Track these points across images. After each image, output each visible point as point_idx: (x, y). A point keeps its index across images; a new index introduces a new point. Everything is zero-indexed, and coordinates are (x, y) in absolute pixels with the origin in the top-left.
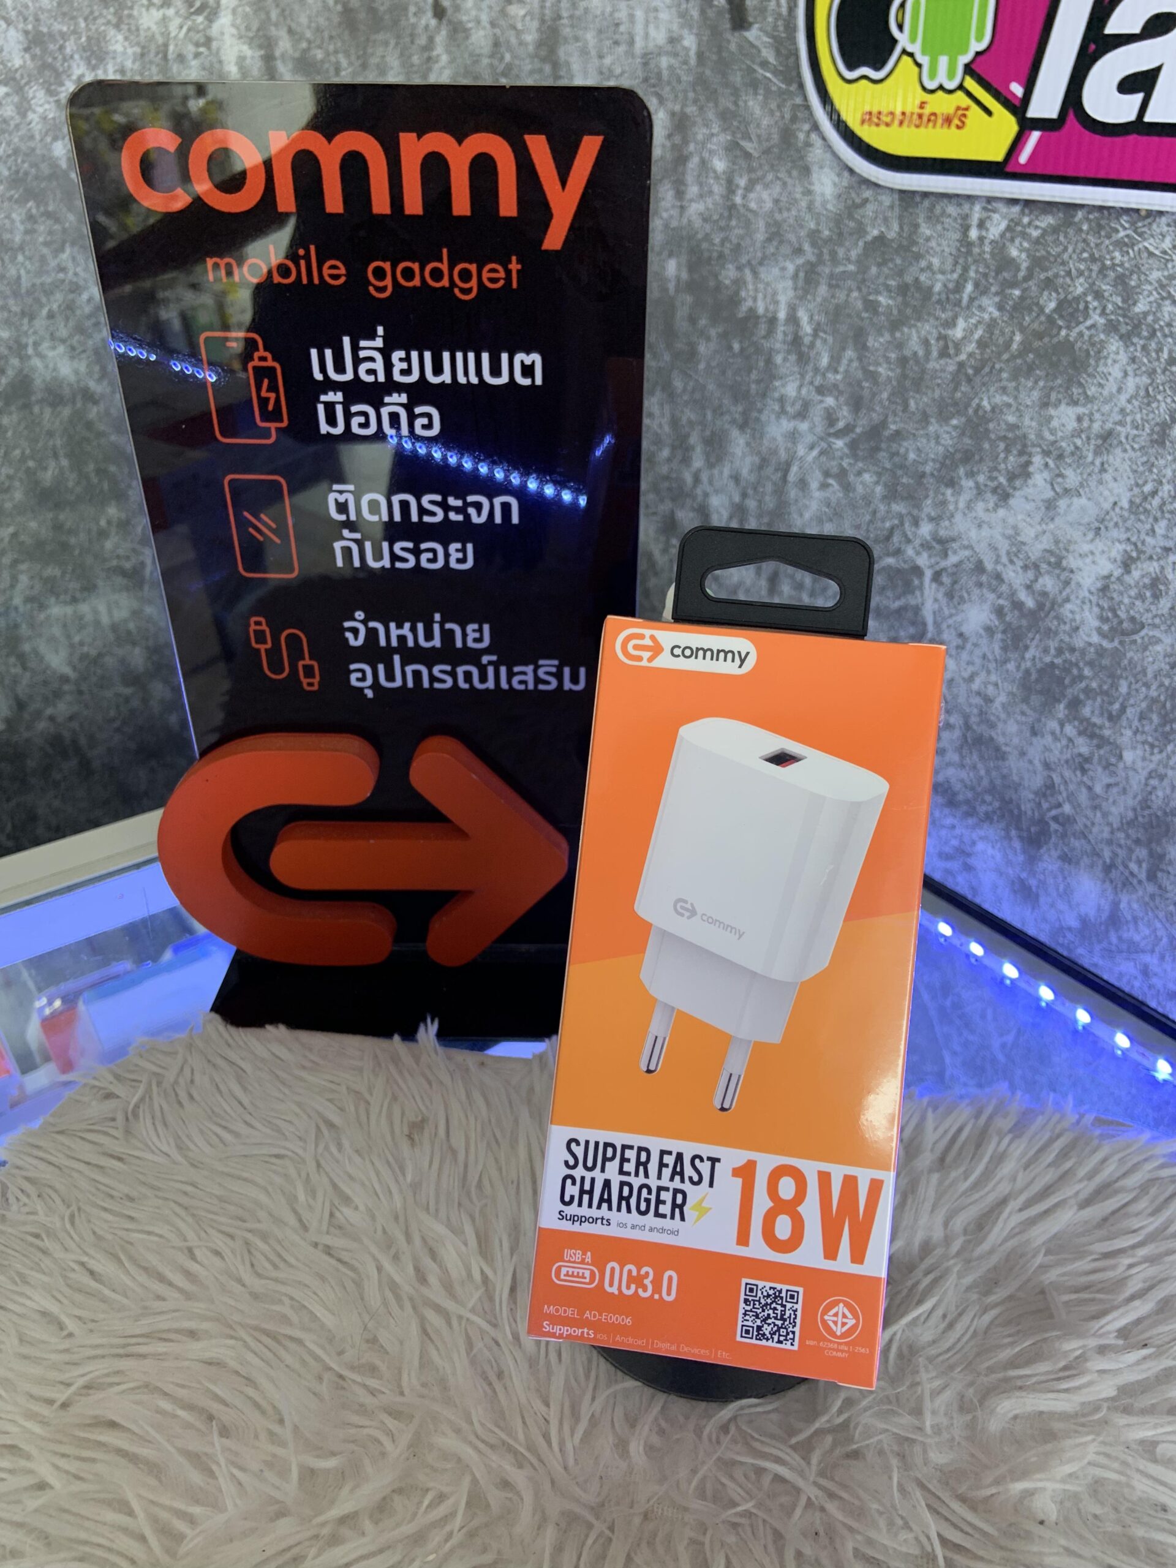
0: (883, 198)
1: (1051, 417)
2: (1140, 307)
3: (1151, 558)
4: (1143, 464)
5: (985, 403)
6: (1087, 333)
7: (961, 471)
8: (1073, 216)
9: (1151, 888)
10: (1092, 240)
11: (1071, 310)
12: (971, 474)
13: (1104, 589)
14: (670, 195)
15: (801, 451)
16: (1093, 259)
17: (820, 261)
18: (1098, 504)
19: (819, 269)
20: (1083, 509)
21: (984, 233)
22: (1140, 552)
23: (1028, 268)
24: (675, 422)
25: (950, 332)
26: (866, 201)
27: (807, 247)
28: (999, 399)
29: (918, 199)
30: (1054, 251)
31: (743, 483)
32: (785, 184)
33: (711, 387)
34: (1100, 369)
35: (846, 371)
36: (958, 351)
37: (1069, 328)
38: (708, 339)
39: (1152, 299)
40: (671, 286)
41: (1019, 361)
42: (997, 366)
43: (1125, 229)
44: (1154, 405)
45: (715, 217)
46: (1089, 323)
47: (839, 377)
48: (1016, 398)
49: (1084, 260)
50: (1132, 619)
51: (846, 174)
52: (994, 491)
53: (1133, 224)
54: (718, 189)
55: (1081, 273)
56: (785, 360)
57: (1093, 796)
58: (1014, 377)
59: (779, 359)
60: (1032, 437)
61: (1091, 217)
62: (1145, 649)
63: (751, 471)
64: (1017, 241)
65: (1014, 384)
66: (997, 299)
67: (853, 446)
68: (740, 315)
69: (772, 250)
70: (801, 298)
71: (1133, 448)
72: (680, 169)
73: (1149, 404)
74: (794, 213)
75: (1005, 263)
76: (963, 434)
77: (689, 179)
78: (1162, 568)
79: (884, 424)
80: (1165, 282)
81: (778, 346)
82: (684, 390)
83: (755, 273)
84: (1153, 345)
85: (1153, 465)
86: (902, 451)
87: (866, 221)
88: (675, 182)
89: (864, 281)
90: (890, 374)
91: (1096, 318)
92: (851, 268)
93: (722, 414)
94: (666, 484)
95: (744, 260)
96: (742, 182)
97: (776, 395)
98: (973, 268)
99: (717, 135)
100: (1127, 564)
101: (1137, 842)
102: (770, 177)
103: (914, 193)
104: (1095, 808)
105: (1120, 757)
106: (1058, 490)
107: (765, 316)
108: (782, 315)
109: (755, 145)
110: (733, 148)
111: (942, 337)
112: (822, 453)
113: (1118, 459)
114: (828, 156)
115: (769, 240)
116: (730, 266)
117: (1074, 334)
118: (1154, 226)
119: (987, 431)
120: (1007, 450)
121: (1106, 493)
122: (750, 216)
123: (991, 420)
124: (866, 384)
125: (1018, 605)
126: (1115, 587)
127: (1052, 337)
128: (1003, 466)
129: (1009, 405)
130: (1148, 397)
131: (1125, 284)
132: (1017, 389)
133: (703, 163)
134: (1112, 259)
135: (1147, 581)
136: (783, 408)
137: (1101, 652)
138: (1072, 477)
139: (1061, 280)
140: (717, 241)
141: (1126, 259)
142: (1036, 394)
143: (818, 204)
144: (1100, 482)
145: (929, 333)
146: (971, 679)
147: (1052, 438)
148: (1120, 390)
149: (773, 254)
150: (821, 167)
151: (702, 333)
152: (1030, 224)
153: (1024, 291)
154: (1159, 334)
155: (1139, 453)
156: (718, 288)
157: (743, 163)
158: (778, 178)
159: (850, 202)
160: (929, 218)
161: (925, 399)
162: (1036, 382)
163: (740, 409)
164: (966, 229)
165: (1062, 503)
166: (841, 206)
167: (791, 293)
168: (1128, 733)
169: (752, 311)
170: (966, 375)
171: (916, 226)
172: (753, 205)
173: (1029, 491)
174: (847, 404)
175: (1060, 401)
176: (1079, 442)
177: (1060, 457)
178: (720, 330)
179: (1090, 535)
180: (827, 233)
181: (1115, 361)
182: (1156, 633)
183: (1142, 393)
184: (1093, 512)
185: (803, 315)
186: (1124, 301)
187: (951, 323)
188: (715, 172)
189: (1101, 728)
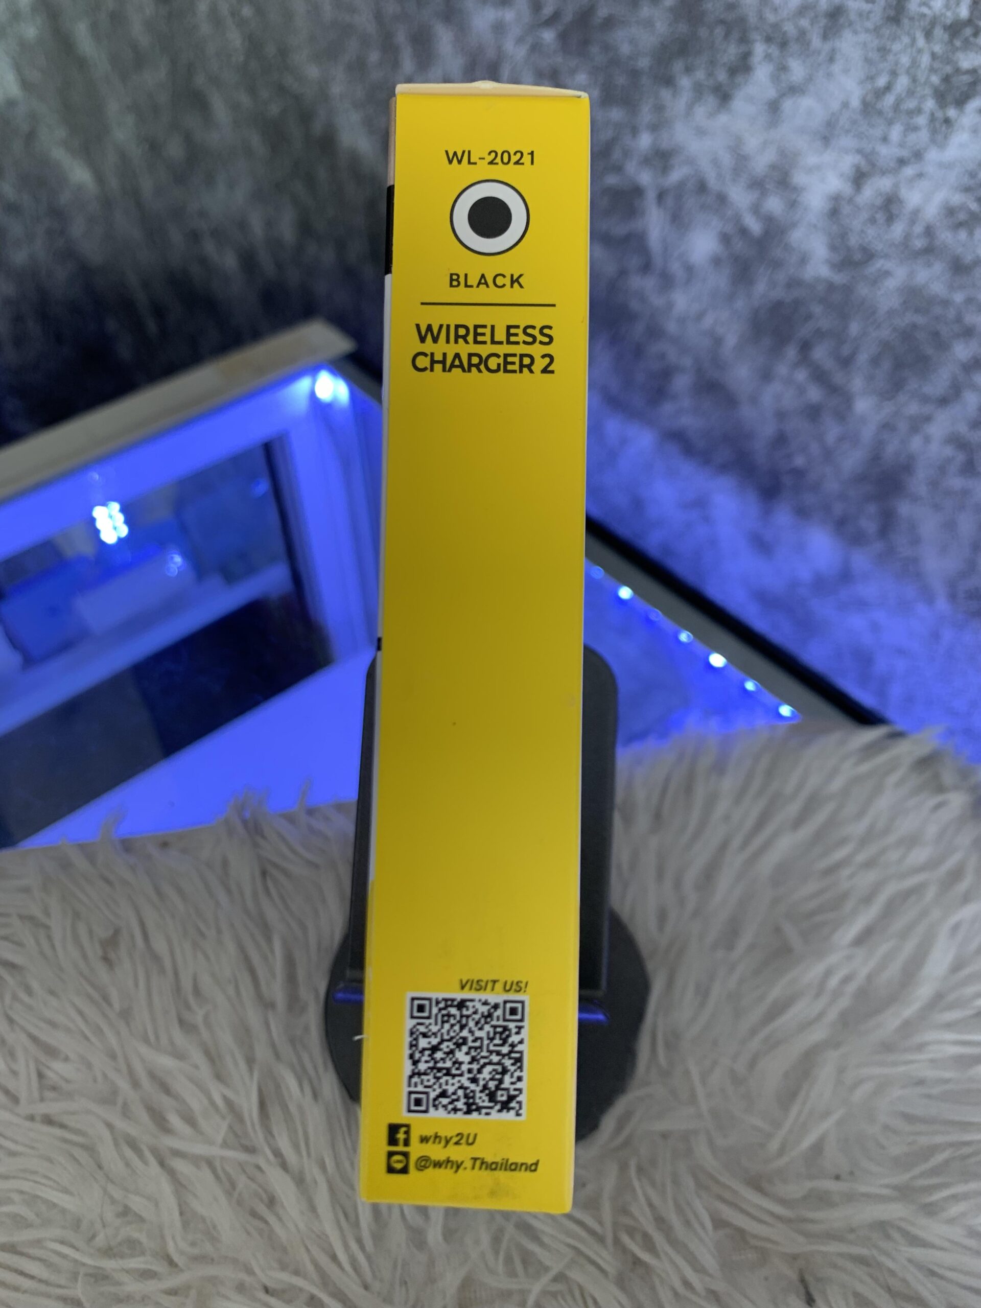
3: (883, 173)
4: (879, 50)
7: (678, 66)
12: (688, 70)
13: (834, 213)
15: (509, 47)
18: (826, 105)
20: (810, 112)
22: (873, 165)
50: (863, 249)
52: (714, 90)
60: (752, 19)
62: (876, 283)
67: (563, 38)
71: (867, 31)
76: (676, 18)
78: (896, 186)
79: (592, 8)
85: (888, 52)
86: (614, 42)
100: (859, 178)
101: (869, 498)
105: (851, 407)
106: (782, 86)
113: (850, 44)
119: (703, 13)
120: (727, 36)
121: (836, 90)
125: (744, 232)
126: (846, 210)
128: (722, 59)
135: (879, 202)
137: (831, 287)
138: (797, 70)
144: (829, 75)
146: (700, 316)
155: (871, 36)
165: (788, 105)
168: (859, 380)
176: (804, 23)
177: (784, 44)
179: (818, 144)
182: (888, 265)
184: (821, 115)
189: (832, 373)
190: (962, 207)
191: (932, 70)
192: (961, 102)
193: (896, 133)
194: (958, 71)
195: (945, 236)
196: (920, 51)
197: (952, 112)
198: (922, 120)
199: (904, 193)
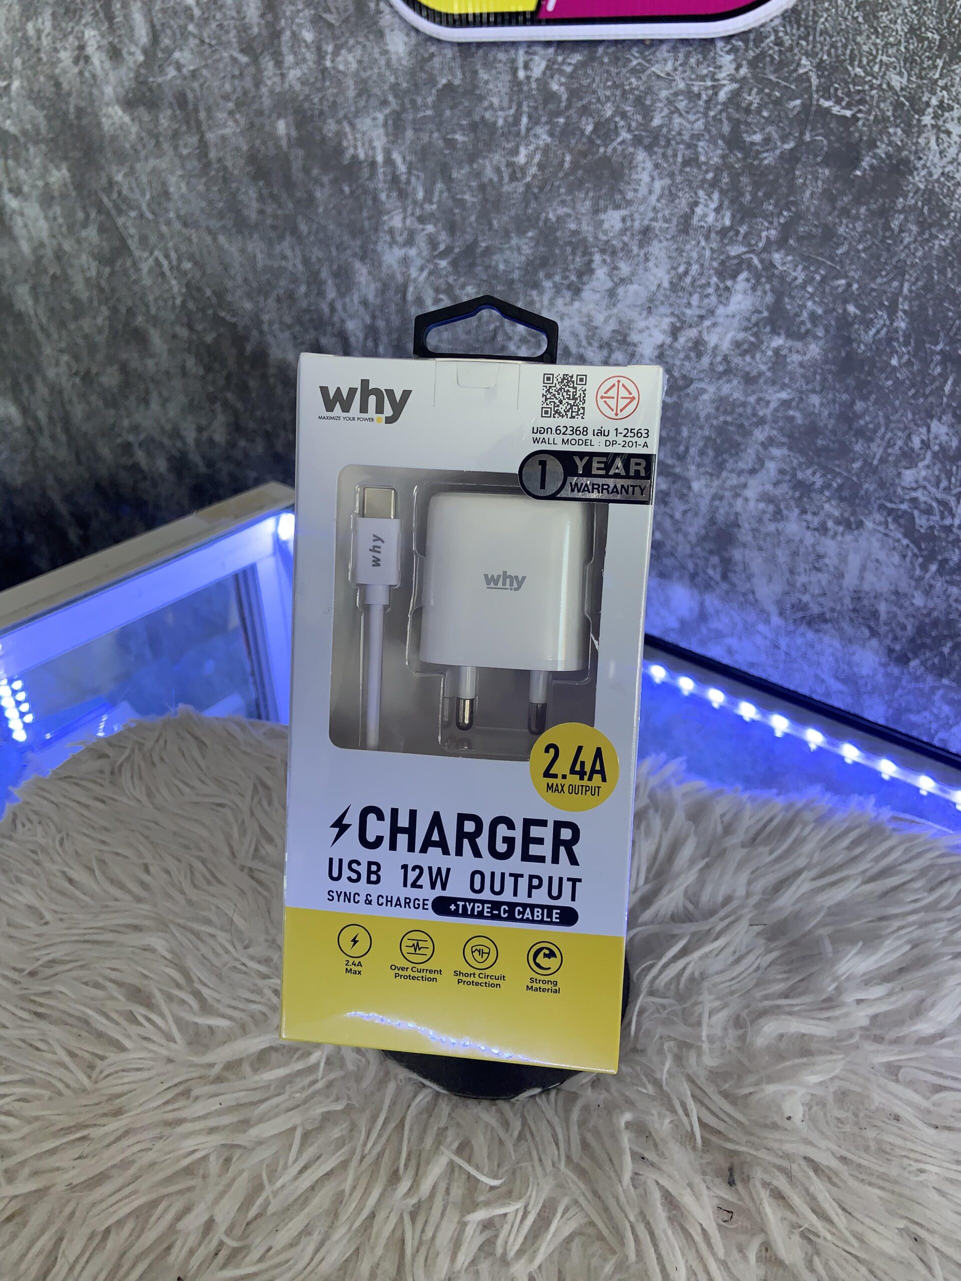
0: (446, 51)
1: (602, 222)
2: (656, 122)
3: (691, 326)
4: (677, 250)
5: (551, 216)
6: (620, 148)
7: (541, 275)
8: (596, 52)
9: (725, 586)
10: (614, 70)
11: (605, 130)
12: (549, 276)
13: (661, 355)
14: (271, 64)
15: (414, 273)
16: (615, 86)
17: (404, 109)
18: (647, 288)
19: (404, 116)
20: (637, 293)
21: (529, 73)
22: (682, 322)
23: (569, 100)
24: (306, 261)
25: (515, 159)
26: (432, 55)
27: (391, 98)
28: (562, 211)
29: (474, 50)
30: (585, 82)
31: (371, 308)
32: (364, 47)
33: (331, 227)
34: (634, 176)
35: (439, 202)
36: (524, 174)
37: (606, 146)
38: (322, 185)
39: (664, 114)
40: (284, 143)
41: (571, 178)
42: (557, 183)
43: (637, 58)
44: (677, 201)
45: (312, 80)
46: (620, 139)
47: (434, 207)
48: (574, 208)
49: (609, 87)
50: (684, 377)
51: (413, 34)
52: (569, 287)
53: (641, 53)
54: (310, 56)
55: (608, 99)
56: (388, 197)
57: (675, 522)
58: (570, 191)
59: (383, 196)
60: (591, 239)
61: (610, 50)
62: (696, 398)
63: (376, 296)
64: (556, 77)
65: (569, 198)
66: (547, 127)
67: (454, 264)
68: (346, 162)
69: (362, 103)
70: (393, 142)
71: (668, 239)
72: (276, 41)
73: (673, 201)
74: (376, 71)
75: (550, 97)
76: (537, 244)
77: (285, 50)
78: (700, 332)
79: (475, 243)
80: (672, 98)
81: (380, 185)
82: (309, 233)
83: (352, 125)
84: (670, 152)
85: (683, 251)
86: (493, 263)
87: (436, 72)
88: (272, 54)
89: (441, 123)
90: (475, 200)
91: (625, 135)
92: (429, 113)
93: (345, 249)
94: (307, 317)
95: (341, 114)
96: (330, 48)
97: (386, 228)
98: (525, 103)
99: (303, 10)
100: (675, 332)
101: (711, 552)
102: (351, 42)
103: (469, 44)
104: (678, 531)
105: (690, 488)
106: (616, 279)
107: (365, 161)
108: (380, 158)
109: (335, 16)
110: (317, 21)
111: (510, 164)
112: (431, 273)
113: (657, 249)
114: (397, 20)
115: (359, 95)
116: (330, 121)
117: (610, 150)
118: (658, 54)
119: (556, 239)
120: (574, 253)
121: (652, 278)
122: (340, 76)
123: (557, 230)
124: (457, 211)
126: (669, 352)
127: (593, 154)
128: (572, 267)
129: (569, 215)
130: (671, 195)
131: (643, 104)
132: (573, 200)
133: (294, 35)
134: (630, 84)
135: (690, 344)
136: (393, 237)
138: (625, 268)
139: (593, 107)
140: (316, 100)
141: (640, 83)
142: (588, 203)
143: (394, 61)
144: (646, 270)
145: (500, 162)
147: (605, 238)
148: (650, 192)
149: (365, 107)
150: (392, 30)
151: (317, 181)
152: (563, 63)
153: (568, 118)
154: (673, 142)
155: (671, 243)
156: (324, 139)
157: (326, 31)
158: (358, 43)
159: (419, 57)
160: (485, 65)
161: (505, 218)
162: (587, 194)
163: (358, 243)
164: (514, 71)
165: (621, 290)
166: (413, 61)
167: (384, 139)
168: (693, 468)
169: (354, 157)
170: (534, 194)
171: (476, 72)
172: (341, 67)
173: (594, 284)
174: (444, 228)
175: (606, 207)
176: (625, 239)
177: (614, 253)
178: (331, 177)
179: (645, 313)
180: (405, 85)
181: (644, 169)
182: (702, 385)
183: (667, 192)
184: (644, 295)
185: (396, 157)
186: (644, 118)
187: (515, 152)
188: (305, 41)
189: (673, 466)
190: (745, 341)
191: (712, 259)
192: (734, 277)
193: (695, 300)
194: (729, 257)
195: (737, 361)
196: (704, 248)
197: (729, 283)
198: (711, 290)
199: (706, 338)
